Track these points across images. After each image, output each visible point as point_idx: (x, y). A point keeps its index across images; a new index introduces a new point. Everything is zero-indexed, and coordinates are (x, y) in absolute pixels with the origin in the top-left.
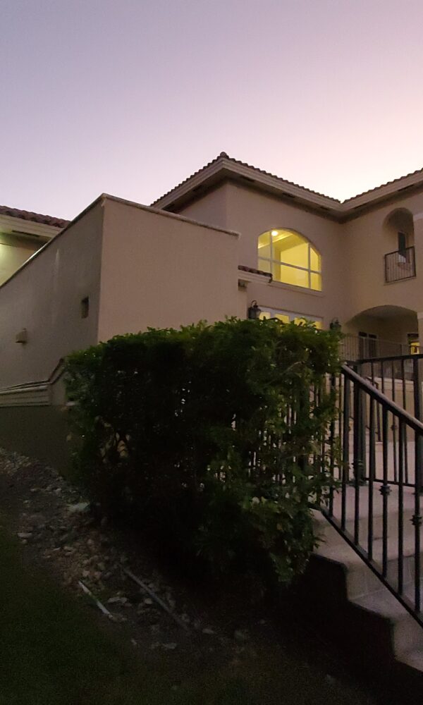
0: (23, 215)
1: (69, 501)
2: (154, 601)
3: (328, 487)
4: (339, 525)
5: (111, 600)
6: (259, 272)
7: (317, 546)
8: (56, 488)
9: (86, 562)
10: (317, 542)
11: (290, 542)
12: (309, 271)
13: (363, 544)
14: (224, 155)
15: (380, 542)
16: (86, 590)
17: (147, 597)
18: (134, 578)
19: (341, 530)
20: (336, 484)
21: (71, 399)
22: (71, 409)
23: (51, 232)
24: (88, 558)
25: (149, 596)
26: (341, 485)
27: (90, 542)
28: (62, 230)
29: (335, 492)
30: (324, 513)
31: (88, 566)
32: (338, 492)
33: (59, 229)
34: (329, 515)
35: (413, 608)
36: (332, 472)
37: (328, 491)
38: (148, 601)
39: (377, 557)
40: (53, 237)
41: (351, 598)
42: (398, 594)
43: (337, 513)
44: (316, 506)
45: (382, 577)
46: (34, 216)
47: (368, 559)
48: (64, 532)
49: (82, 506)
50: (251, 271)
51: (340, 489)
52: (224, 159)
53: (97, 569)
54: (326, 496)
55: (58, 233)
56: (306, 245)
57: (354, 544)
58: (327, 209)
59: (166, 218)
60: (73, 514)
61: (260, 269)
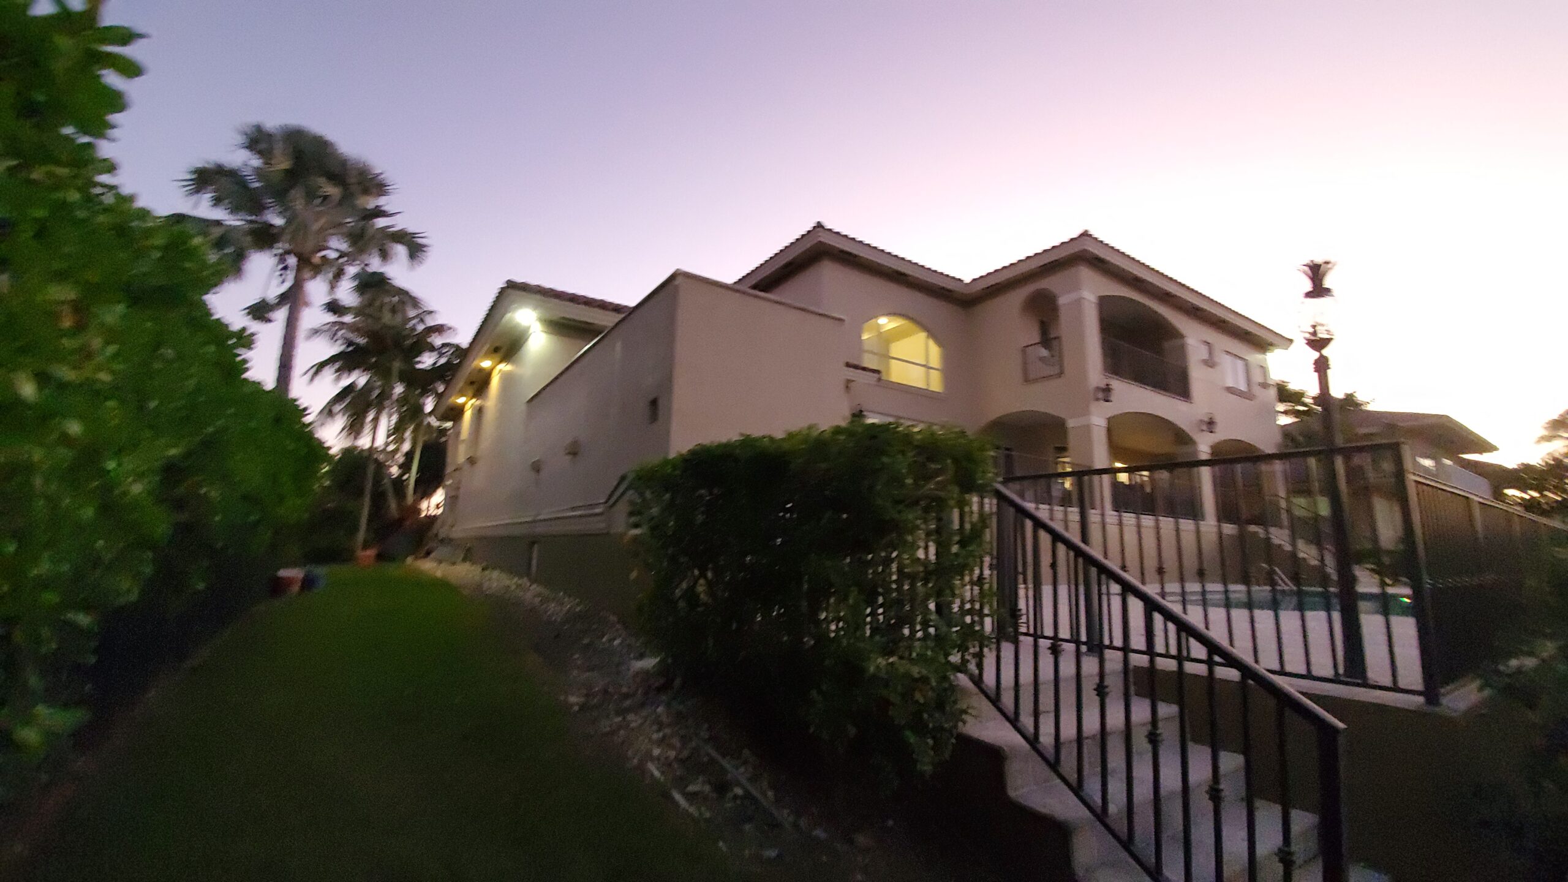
0: (574, 299)
1: (632, 655)
2: (746, 791)
3: (977, 643)
4: (992, 694)
5: (691, 788)
6: (864, 369)
7: (964, 722)
8: (615, 639)
9: (655, 736)
10: (964, 716)
11: (931, 716)
12: (926, 367)
13: (1027, 721)
14: (819, 225)
15: (1051, 717)
16: (657, 773)
17: (737, 785)
18: (719, 758)
19: (995, 700)
20: (989, 638)
21: (636, 526)
22: (635, 539)
23: (609, 320)
24: (659, 731)
25: (739, 784)
26: (994, 640)
27: (660, 710)
28: (623, 316)
29: (986, 650)
30: (972, 678)
31: (661, 742)
32: (990, 649)
33: (617, 315)
34: (978, 681)
35: (1099, 811)
36: (982, 624)
37: (977, 649)
38: (739, 791)
39: (1046, 738)
40: (611, 325)
41: (1012, 794)
42: (1077, 790)
43: (989, 678)
44: (962, 668)
45: (1054, 765)
46: (585, 300)
47: (1033, 741)
48: (626, 696)
49: (649, 663)
50: (856, 367)
51: (994, 646)
52: (818, 229)
53: (671, 747)
54: (974, 655)
55: (617, 320)
56: (923, 335)
57: (1014, 721)
58: (949, 291)
59: (756, 300)
60: (637, 674)
61: (865, 365)
